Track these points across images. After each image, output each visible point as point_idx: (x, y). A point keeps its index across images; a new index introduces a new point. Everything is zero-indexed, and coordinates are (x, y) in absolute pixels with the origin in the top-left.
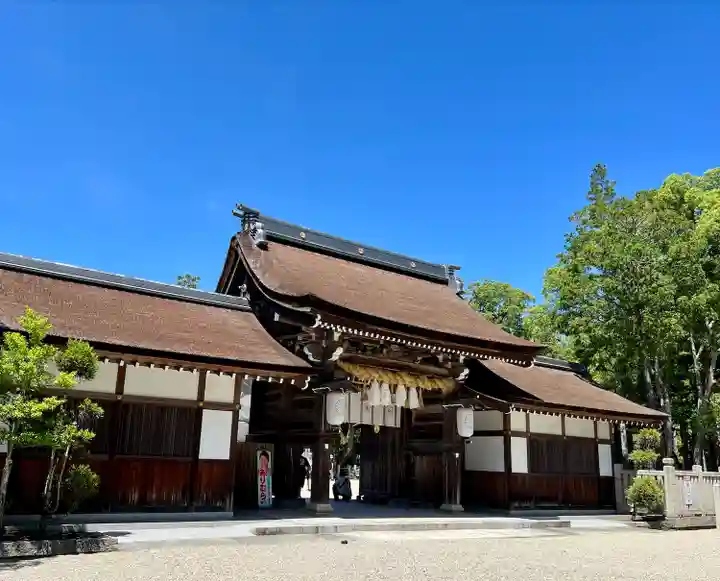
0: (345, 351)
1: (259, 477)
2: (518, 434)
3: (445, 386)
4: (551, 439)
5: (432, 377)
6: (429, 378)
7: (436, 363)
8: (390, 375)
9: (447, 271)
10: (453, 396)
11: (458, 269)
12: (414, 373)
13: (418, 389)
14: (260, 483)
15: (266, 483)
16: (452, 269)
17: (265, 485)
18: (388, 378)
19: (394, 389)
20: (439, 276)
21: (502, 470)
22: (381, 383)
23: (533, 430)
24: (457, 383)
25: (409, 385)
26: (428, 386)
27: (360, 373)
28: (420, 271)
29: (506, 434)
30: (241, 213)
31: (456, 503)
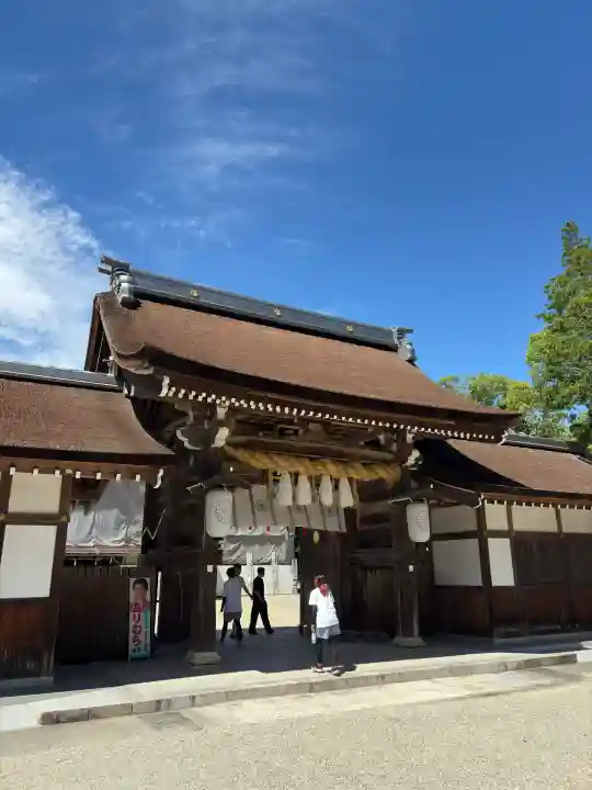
0: (233, 433)
1: (131, 614)
2: (498, 534)
3: (388, 475)
4: (542, 539)
5: (368, 464)
6: (363, 464)
7: (375, 444)
8: (307, 463)
9: (395, 336)
10: (400, 488)
11: (411, 331)
12: (341, 459)
13: (350, 480)
14: (132, 623)
15: (142, 623)
16: (402, 333)
17: (144, 624)
18: (304, 468)
19: (316, 483)
20: (384, 341)
21: (479, 583)
22: (295, 477)
23: (517, 527)
24: (405, 470)
25: (335, 475)
26: (365, 475)
27: (260, 462)
28: (359, 335)
29: (481, 534)
30: (109, 268)
31: (412, 635)
